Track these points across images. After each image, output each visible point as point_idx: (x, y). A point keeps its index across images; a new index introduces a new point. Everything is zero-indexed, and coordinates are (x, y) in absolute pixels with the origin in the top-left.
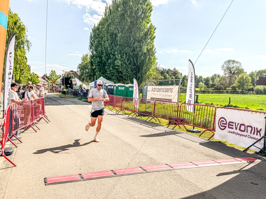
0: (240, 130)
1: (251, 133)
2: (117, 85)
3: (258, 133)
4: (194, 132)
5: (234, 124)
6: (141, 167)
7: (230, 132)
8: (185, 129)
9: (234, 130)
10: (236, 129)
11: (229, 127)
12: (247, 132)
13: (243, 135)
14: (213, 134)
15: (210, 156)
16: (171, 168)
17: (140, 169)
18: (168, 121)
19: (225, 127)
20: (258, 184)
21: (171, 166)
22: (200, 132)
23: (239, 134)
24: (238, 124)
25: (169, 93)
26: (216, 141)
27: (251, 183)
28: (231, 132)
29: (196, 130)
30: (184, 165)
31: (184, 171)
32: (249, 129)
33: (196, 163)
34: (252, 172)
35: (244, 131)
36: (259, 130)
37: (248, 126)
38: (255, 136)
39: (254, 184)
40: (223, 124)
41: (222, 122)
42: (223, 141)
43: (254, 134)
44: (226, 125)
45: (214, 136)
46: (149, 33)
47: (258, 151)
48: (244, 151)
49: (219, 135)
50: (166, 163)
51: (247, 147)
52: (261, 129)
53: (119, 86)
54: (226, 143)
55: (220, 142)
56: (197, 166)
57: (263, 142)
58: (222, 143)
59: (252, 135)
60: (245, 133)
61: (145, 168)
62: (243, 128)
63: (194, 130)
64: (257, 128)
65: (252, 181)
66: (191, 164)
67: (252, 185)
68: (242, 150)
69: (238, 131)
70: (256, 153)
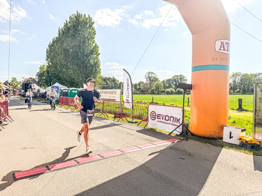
0: (165, 119)
1: (173, 122)
2: (71, 89)
3: (178, 121)
4: (133, 123)
5: (161, 116)
6: (99, 155)
7: (158, 121)
8: (127, 121)
9: (161, 120)
10: (163, 119)
11: (158, 118)
12: (170, 121)
13: (167, 123)
14: (147, 123)
15: (148, 140)
16: (122, 153)
17: (99, 156)
18: (113, 116)
19: (155, 118)
20: (184, 159)
21: (122, 151)
22: (137, 122)
23: (165, 123)
24: (164, 115)
25: (114, 95)
26: (149, 128)
27: (180, 158)
28: (160, 122)
29: (135, 121)
30: (132, 149)
31: (132, 154)
32: (172, 119)
33: (139, 147)
34: (178, 150)
35: (168, 120)
36: (178, 119)
37: (171, 117)
38: (176, 123)
39: (182, 159)
40: (153, 116)
41: (153, 115)
42: (154, 128)
43: (175, 122)
44: (155, 116)
45: (148, 125)
46: (94, 50)
47: (179, 134)
48: (169, 135)
49: (151, 124)
50: (118, 149)
51: (171, 131)
52: (180, 119)
53: (72, 90)
54: (156, 129)
55: (152, 129)
56: (141, 149)
57: (182, 128)
58: (154, 130)
59: (174, 123)
60: (169, 122)
61: (102, 156)
62: (167, 118)
63: (134, 121)
64: (177, 118)
65: (180, 157)
66: (136, 147)
67: (181, 160)
68: (168, 134)
69: (164, 120)
70: (177, 135)
